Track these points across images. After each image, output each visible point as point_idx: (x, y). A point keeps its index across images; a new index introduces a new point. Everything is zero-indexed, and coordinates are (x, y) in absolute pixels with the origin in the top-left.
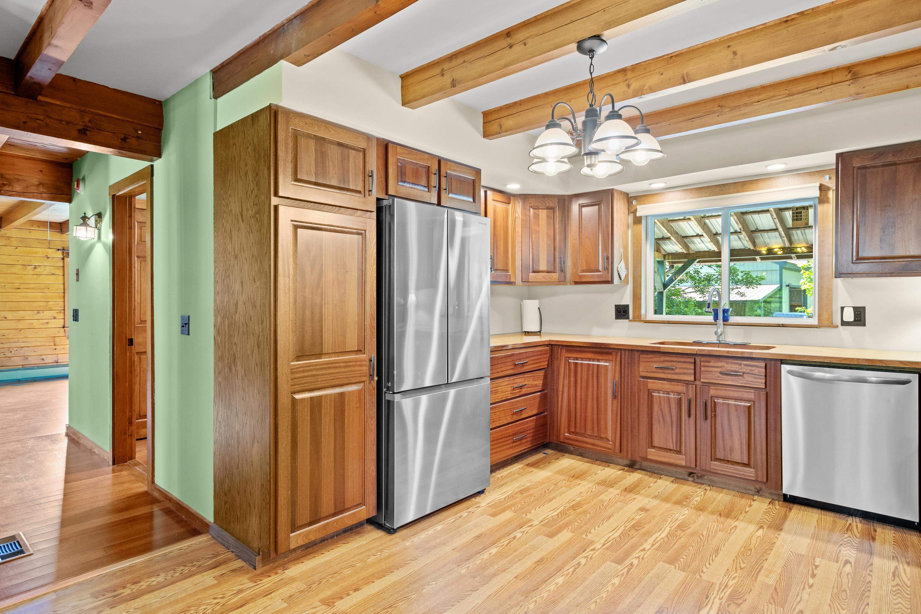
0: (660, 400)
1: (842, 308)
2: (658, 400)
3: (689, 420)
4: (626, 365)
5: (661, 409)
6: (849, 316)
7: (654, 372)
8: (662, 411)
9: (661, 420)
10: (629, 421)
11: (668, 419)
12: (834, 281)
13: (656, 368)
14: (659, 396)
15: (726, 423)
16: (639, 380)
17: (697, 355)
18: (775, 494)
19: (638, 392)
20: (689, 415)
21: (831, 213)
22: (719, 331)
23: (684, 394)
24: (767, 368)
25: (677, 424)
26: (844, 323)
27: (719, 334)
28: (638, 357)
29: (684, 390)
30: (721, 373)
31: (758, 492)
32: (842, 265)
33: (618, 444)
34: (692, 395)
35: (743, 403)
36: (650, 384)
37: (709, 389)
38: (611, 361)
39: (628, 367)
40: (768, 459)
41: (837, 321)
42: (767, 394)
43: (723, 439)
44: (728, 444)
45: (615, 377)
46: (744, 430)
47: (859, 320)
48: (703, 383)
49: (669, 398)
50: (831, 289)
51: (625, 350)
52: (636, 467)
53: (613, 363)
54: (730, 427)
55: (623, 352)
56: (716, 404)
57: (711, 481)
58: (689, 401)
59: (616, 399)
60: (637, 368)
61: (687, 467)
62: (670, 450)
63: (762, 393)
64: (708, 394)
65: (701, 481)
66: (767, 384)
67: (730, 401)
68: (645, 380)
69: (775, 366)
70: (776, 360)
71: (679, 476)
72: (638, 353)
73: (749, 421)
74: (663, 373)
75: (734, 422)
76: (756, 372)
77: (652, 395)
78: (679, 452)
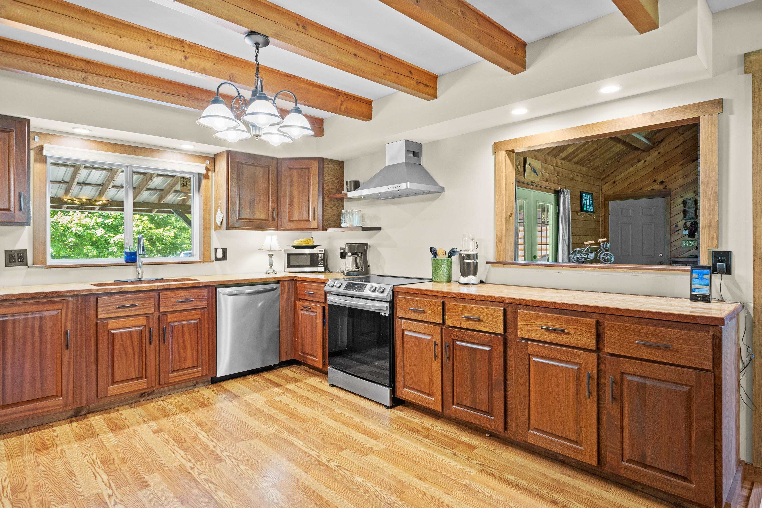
0: (122, 337)
1: (216, 250)
2: (120, 337)
3: (150, 347)
4: (79, 311)
5: (123, 345)
6: (220, 254)
7: (114, 312)
8: (123, 347)
9: (123, 354)
10: (84, 367)
11: (130, 351)
12: (211, 231)
13: (117, 308)
14: (121, 333)
15: (181, 340)
16: (97, 323)
17: (158, 290)
18: (206, 382)
19: (95, 335)
20: (151, 343)
21: (210, 186)
22: (140, 270)
23: (145, 326)
24: (208, 292)
25: (139, 353)
26: (217, 259)
27: (140, 272)
28: (96, 299)
29: (145, 322)
30: (177, 302)
31: (195, 385)
32: (231, 222)
33: (70, 395)
34: (153, 325)
35: (193, 322)
36: (111, 324)
37: (167, 317)
38: (61, 310)
39: (81, 313)
40: (209, 357)
41: (213, 258)
42: (208, 312)
43: (179, 354)
44: (183, 355)
45: (66, 326)
46: (194, 341)
47: (224, 257)
48: (162, 312)
49: (130, 332)
50: (210, 237)
51: (78, 296)
52: (82, 413)
53: (64, 311)
54: (184, 342)
55: (75, 298)
56: (173, 327)
57: (160, 393)
58: (150, 331)
59: (67, 349)
60: (93, 312)
61: (148, 388)
62: (132, 379)
63: (206, 311)
64: (167, 320)
65: (151, 397)
66: (208, 304)
67: (183, 322)
68: (105, 321)
69: (212, 290)
70: (212, 286)
71: (130, 402)
72: (96, 297)
73: (197, 333)
74: (125, 311)
75: (187, 337)
76: (201, 296)
77: (113, 334)
78: (141, 378)
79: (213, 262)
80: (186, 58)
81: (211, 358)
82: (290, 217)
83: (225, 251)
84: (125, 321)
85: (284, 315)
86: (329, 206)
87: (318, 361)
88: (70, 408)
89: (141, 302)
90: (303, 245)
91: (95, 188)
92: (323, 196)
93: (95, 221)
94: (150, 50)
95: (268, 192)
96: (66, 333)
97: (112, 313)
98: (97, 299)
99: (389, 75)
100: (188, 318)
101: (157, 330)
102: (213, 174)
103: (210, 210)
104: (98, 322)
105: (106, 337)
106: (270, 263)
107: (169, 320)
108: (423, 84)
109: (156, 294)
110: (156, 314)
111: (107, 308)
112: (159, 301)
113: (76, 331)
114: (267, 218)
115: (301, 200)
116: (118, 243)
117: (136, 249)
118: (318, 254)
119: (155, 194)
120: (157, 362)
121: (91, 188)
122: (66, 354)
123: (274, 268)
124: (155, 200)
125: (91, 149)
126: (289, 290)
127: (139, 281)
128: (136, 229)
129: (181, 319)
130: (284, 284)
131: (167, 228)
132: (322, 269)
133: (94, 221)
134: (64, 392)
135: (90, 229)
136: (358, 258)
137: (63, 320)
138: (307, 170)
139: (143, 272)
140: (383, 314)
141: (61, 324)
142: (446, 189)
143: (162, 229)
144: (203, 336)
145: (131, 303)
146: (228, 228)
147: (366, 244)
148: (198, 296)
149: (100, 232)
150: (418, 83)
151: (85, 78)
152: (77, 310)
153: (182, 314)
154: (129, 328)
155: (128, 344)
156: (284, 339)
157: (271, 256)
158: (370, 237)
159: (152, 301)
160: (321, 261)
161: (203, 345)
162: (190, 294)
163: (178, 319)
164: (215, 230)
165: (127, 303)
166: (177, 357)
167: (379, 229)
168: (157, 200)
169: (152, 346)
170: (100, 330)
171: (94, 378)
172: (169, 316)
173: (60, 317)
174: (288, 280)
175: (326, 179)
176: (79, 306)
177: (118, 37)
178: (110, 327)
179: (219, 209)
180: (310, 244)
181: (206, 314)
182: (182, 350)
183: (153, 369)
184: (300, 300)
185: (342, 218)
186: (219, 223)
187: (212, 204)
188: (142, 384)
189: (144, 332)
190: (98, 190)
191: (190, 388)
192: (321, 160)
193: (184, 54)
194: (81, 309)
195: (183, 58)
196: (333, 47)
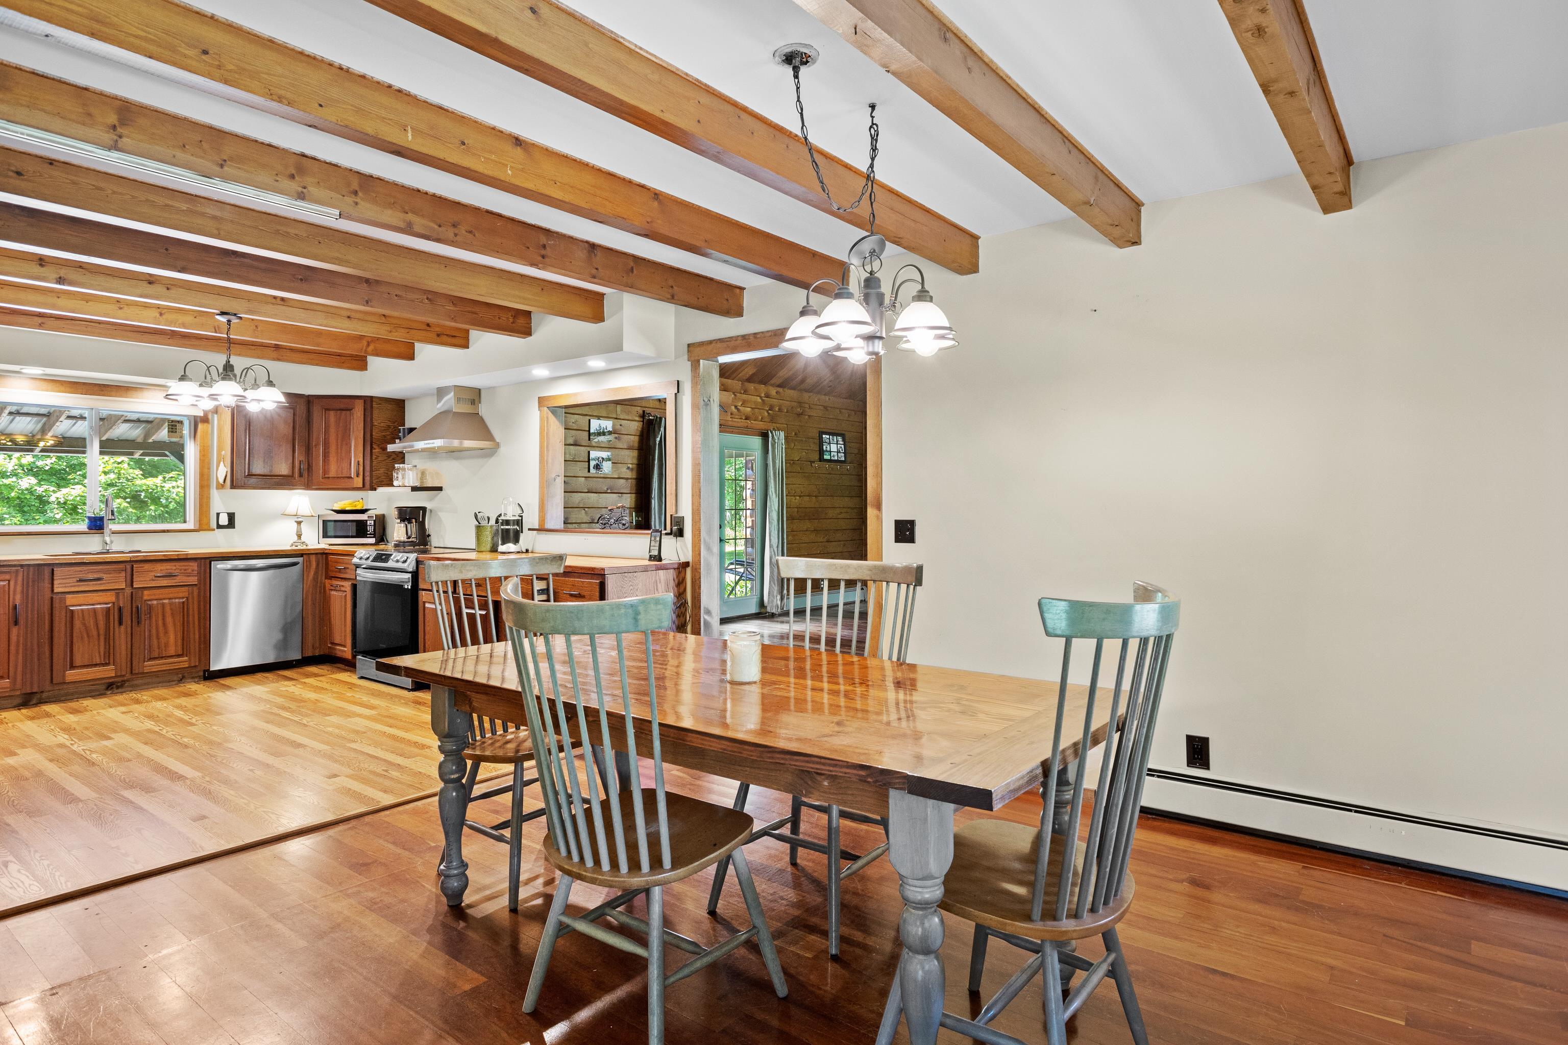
0: (83, 615)
1: (218, 514)
2: (81, 615)
3: (119, 628)
4: (31, 584)
5: (84, 624)
6: (224, 520)
7: (74, 586)
8: (85, 626)
9: (85, 635)
10: (35, 647)
11: (95, 633)
12: (211, 491)
13: (78, 581)
14: (82, 610)
15: (160, 622)
16: (52, 598)
17: (130, 561)
18: (196, 677)
19: (50, 611)
20: (120, 623)
21: (210, 432)
22: (108, 539)
23: (114, 603)
24: (199, 566)
25: (106, 635)
26: (219, 527)
27: (108, 542)
28: (51, 571)
29: (113, 599)
30: (156, 577)
31: (181, 680)
32: (236, 479)
33: (19, 678)
34: (124, 602)
35: (177, 600)
36: (70, 600)
37: (142, 594)
38: (9, 581)
39: (33, 586)
40: (200, 644)
41: (214, 525)
42: (199, 589)
43: (158, 638)
44: (163, 641)
45: (14, 599)
46: (179, 624)
47: (231, 524)
48: (136, 588)
49: (94, 610)
50: (209, 498)
51: (29, 565)
52: (32, 703)
53: (12, 583)
54: (164, 624)
55: (25, 568)
56: (150, 607)
57: (132, 686)
58: (120, 609)
59: (16, 625)
60: (47, 585)
61: (116, 676)
62: (96, 665)
63: (195, 589)
64: (142, 598)
65: (120, 690)
66: (199, 580)
67: (165, 601)
68: (63, 596)
69: (205, 564)
70: (205, 558)
71: (93, 694)
72: (51, 568)
73: (183, 615)
74: (88, 585)
75: (169, 620)
76: (190, 571)
77: (72, 611)
78: (107, 664)
79: (214, 530)
80: (161, 314)
81: (202, 646)
82: (325, 472)
83: (231, 517)
84: (87, 596)
85: (310, 598)
86: (380, 459)
87: (346, 651)
88: (18, 693)
89: (108, 576)
90: (347, 509)
91: (35, 419)
92: (371, 445)
93: (17, 462)
94: (120, 311)
95: (294, 439)
96: (15, 607)
97: (71, 586)
98: (53, 570)
99: (397, 331)
100: (171, 596)
101: (130, 610)
102: (216, 416)
103: (209, 464)
104: (54, 597)
105: (63, 613)
106: (297, 532)
107: (145, 598)
108: (447, 335)
109: (129, 567)
110: (128, 591)
111: (64, 581)
112: (132, 575)
113: (27, 607)
114: (291, 474)
115: (339, 451)
116: (65, 503)
117: (102, 514)
118: (367, 521)
119: (139, 427)
120: (129, 647)
121: (29, 419)
122: (15, 631)
123: (303, 538)
124: (138, 437)
125: (43, 390)
126: (318, 565)
127: (108, 552)
128: (103, 479)
129: (161, 596)
130: (309, 558)
131: (171, 475)
132: (373, 541)
133: (14, 461)
134: (11, 674)
135: (8, 477)
136: (409, 526)
137: (11, 593)
138: (348, 412)
139: (112, 542)
140: (406, 587)
141: (9, 598)
142: (502, 445)
143: (160, 477)
144: (191, 618)
145: (96, 576)
146: (233, 487)
147: (424, 509)
148: (185, 570)
149: (28, 482)
150: (438, 335)
151: (43, 323)
152: (28, 583)
153: (162, 591)
154: (93, 605)
155: (92, 623)
156: (310, 628)
157: (299, 523)
158: (431, 499)
159: (123, 574)
160: (370, 529)
161: (192, 629)
162: (174, 568)
163: (157, 597)
164: (217, 488)
165: (91, 576)
166: (155, 642)
167: (440, 489)
168: (142, 436)
169: (123, 627)
170: (56, 605)
171: (47, 661)
172: (146, 592)
173: (7, 589)
174: (316, 554)
175: (376, 424)
176: (31, 576)
177: (85, 302)
178: (68, 603)
179: (222, 463)
180: (359, 507)
181: (196, 593)
182: (161, 634)
183: (124, 652)
184: (331, 578)
185: (395, 475)
186: (221, 480)
187: (213, 455)
188: (108, 672)
189: (112, 612)
190: (40, 421)
191: (174, 683)
192: (369, 401)
193: (159, 310)
194: (33, 581)
195: (158, 315)
196: (320, 313)
